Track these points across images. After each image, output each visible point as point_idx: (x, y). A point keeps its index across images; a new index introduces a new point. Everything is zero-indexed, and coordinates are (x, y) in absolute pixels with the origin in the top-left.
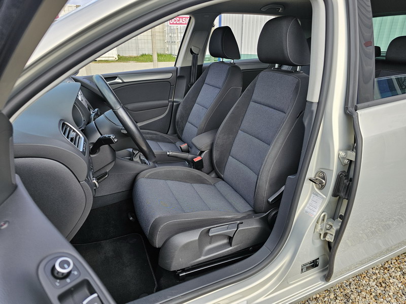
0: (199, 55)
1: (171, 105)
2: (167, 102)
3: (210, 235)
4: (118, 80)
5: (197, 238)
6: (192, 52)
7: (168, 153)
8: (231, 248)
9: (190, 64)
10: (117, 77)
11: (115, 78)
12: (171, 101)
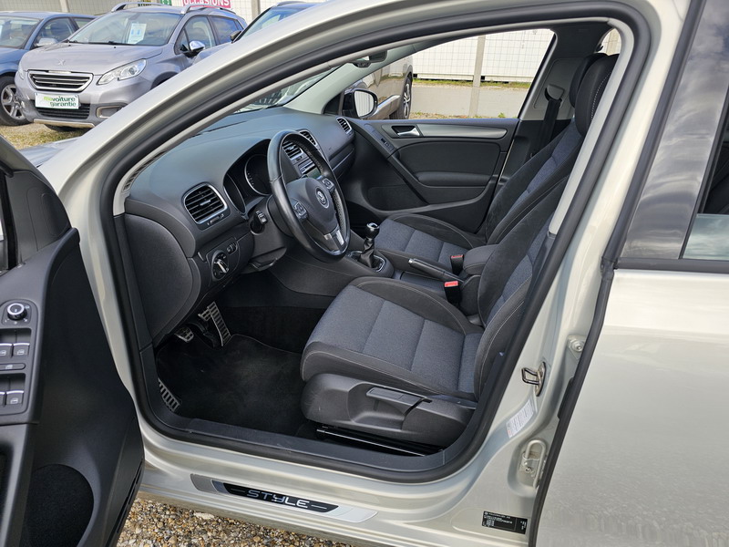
0: (562, 103)
1: (491, 185)
2: (487, 178)
3: (368, 394)
4: (414, 132)
5: (348, 390)
6: (547, 96)
7: (411, 261)
8: (399, 431)
9: (542, 118)
10: (413, 127)
11: (411, 128)
12: (493, 178)
